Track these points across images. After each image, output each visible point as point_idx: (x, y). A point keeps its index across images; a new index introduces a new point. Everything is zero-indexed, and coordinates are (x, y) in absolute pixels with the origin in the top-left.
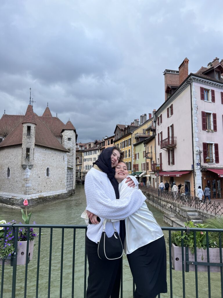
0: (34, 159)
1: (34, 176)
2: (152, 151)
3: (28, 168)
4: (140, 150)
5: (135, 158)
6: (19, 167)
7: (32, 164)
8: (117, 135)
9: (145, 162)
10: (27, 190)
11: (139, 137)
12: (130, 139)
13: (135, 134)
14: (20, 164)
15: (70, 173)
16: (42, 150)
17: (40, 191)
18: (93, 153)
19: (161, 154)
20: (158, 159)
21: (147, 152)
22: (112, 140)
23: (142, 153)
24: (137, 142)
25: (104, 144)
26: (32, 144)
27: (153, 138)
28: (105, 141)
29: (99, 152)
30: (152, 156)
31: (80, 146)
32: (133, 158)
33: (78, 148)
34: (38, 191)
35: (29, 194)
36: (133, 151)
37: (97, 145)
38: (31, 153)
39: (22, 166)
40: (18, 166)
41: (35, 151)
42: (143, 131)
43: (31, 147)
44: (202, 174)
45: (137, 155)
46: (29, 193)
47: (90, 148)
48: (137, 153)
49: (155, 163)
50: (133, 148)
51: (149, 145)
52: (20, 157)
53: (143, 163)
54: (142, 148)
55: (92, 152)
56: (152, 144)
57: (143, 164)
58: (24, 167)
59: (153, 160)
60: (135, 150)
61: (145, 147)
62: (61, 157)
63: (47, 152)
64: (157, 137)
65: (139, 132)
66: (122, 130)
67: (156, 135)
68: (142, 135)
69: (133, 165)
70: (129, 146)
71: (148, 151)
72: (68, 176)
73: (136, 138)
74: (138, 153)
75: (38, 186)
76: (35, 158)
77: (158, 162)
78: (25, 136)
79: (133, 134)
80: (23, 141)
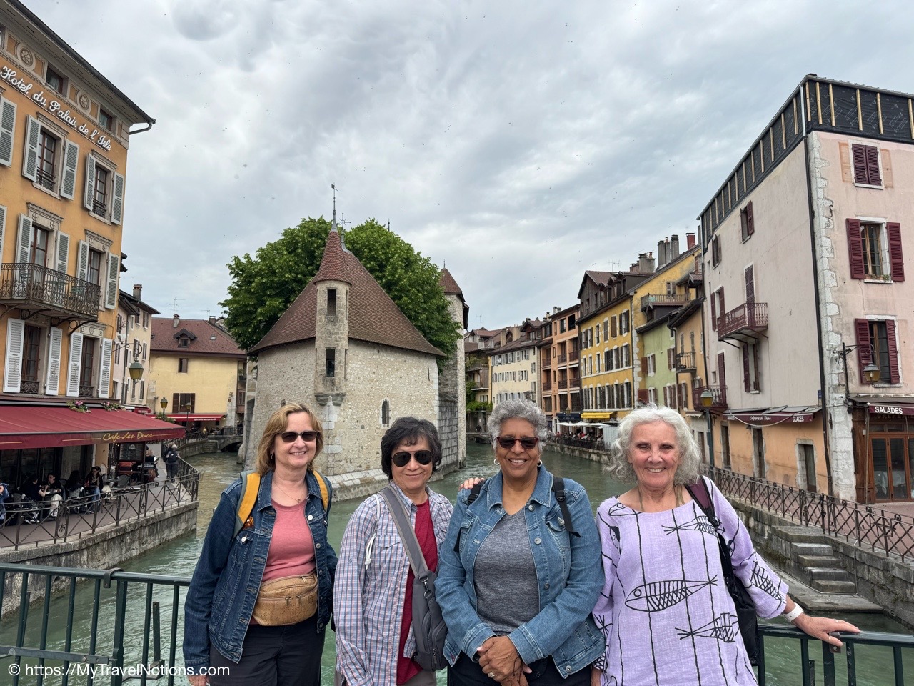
0: (348, 377)
1: (349, 424)
2: (693, 348)
3: (331, 403)
4: (659, 346)
5: (644, 371)
6: (308, 400)
7: (344, 392)
8: (586, 303)
9: (675, 383)
10: (328, 461)
11: (653, 306)
12: (627, 314)
13: (642, 298)
14: (311, 391)
15: (448, 415)
16: (369, 352)
17: (364, 467)
18: (518, 358)
19: (721, 357)
20: (715, 373)
21: (679, 351)
22: (572, 320)
23: (666, 353)
24: (648, 321)
25: (548, 329)
26: (339, 337)
27: (696, 308)
28: (553, 323)
29: (534, 352)
30: (695, 364)
31: (481, 337)
32: (638, 369)
33: (478, 344)
34: (360, 466)
35: (336, 472)
36: (636, 350)
37: (529, 333)
38: (340, 362)
39: (317, 396)
40: (308, 397)
41: (348, 357)
42: (669, 288)
43: (338, 345)
44: (853, 421)
45: (650, 362)
46: (336, 470)
47: (510, 344)
48: (649, 355)
49: (705, 384)
50: (636, 339)
51: (686, 332)
52: (311, 374)
53: (668, 385)
54: (663, 341)
55: (516, 354)
56: (694, 326)
57: (669, 387)
58: (322, 400)
59: (698, 377)
60: (642, 346)
61: (672, 336)
62: (420, 371)
63: (384, 358)
64: (707, 305)
65: (655, 291)
66: (602, 288)
67: (705, 298)
68: (663, 300)
69: (636, 393)
70: (625, 335)
71: (682, 347)
72: (443, 423)
73: (643, 310)
74: (653, 357)
75: (359, 451)
76: (351, 375)
77: (714, 383)
78: (323, 317)
79: (634, 299)
80: (317, 329)
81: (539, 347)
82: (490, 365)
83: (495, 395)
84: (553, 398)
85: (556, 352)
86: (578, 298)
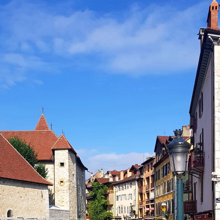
8: (158, 155)
18: (128, 187)
19: (195, 184)
28: (144, 167)
29: (135, 184)
47: (126, 179)
55: (127, 184)
62: (36, 193)
63: (8, 186)
66: (163, 145)
81: (138, 180)
82: (114, 190)
83: (116, 208)
84: (143, 208)
85: (145, 183)
86: (155, 152)
